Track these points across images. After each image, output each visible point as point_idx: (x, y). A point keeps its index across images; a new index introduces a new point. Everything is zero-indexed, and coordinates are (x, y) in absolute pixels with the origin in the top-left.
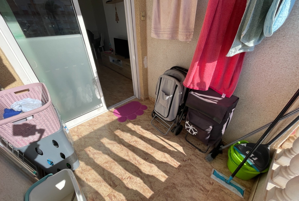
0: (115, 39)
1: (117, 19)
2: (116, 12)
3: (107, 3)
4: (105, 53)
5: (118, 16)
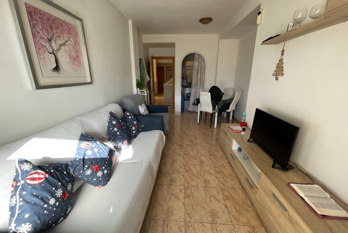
1: (279, 74)
2: (280, 60)
3: (263, 44)
4: (229, 129)
5: (282, 67)
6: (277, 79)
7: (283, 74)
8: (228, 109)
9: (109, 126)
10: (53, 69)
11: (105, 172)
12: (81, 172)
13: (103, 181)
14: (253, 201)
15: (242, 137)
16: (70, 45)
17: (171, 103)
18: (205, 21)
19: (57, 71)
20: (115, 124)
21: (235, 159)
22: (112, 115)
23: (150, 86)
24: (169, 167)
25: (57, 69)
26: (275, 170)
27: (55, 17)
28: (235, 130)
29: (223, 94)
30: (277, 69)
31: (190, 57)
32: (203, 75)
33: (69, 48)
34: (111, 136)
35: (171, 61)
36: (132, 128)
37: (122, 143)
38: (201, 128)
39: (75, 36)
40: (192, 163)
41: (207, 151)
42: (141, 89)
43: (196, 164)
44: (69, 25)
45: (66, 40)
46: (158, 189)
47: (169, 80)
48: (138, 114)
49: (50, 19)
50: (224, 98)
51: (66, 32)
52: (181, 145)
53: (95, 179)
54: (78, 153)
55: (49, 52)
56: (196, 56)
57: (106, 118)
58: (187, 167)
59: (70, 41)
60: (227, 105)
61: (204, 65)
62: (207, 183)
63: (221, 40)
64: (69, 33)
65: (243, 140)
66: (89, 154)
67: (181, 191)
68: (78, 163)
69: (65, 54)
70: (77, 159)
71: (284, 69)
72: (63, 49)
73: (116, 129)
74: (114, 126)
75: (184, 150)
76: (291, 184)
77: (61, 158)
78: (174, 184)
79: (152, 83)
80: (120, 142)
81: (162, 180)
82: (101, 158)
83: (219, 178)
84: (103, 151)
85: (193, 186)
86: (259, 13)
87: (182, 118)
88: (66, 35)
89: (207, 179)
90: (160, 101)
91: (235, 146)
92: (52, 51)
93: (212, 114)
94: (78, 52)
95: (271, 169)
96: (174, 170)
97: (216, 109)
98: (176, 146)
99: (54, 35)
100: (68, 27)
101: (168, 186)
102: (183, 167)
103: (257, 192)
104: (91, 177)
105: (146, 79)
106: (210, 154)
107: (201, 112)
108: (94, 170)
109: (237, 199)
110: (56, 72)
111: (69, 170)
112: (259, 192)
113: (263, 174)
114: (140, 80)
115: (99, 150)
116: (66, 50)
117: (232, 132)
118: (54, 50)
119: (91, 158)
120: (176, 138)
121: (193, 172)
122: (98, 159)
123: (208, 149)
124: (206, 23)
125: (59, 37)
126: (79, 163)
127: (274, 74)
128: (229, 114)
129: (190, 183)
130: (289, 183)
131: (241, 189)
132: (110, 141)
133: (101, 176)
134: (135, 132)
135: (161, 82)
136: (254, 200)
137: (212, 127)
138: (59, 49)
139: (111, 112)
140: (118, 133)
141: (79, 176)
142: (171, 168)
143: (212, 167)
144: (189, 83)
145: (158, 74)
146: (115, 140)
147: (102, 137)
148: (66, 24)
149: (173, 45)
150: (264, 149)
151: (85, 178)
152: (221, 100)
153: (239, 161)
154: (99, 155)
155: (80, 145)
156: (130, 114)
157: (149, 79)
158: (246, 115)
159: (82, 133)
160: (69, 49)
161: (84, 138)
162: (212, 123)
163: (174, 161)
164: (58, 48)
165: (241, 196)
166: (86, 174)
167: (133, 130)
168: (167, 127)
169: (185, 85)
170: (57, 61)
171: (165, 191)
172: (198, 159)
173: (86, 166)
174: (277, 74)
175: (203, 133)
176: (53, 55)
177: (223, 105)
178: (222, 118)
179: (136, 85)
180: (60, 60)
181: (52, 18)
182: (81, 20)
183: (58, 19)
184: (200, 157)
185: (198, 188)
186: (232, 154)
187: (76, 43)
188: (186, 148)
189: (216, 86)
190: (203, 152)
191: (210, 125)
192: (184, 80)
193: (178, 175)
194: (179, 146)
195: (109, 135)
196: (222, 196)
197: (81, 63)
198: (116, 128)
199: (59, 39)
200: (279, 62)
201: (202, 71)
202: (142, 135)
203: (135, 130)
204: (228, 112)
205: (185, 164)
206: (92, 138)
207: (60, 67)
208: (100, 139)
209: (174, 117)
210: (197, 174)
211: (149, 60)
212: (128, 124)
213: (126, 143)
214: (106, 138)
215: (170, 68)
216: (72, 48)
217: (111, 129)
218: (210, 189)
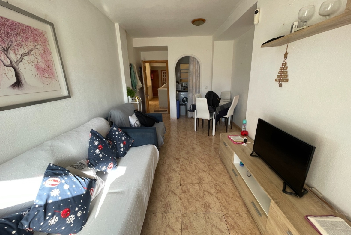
0: (261, 123)
1: (282, 79)
2: (283, 64)
3: (264, 47)
4: (229, 140)
5: (287, 72)
6: (280, 85)
7: (287, 80)
8: (226, 114)
9: (90, 147)
10: (12, 85)
11: (79, 214)
12: (42, 224)
13: (75, 227)
14: (263, 232)
15: (243, 150)
16: (38, 54)
17: (167, 108)
18: (198, 22)
19: (19, 87)
20: (98, 145)
21: (237, 176)
22: (94, 134)
23: (143, 92)
24: (164, 188)
25: (18, 84)
26: (287, 195)
27: (13, 21)
28: (236, 141)
29: (220, 99)
30: (280, 74)
31: (184, 61)
32: (198, 79)
33: (36, 57)
34: (93, 160)
35: (164, 64)
36: (120, 145)
37: (107, 167)
38: (198, 136)
39: (44, 43)
40: (189, 181)
41: (206, 164)
42: (132, 97)
43: (194, 182)
44: (34, 31)
45: (30, 49)
46: (151, 219)
47: (164, 84)
48: (129, 126)
49: (5, 24)
50: (222, 103)
51: (31, 39)
52: (177, 159)
53: (63, 228)
54: (39, 196)
55: (5, 65)
56: (192, 59)
57: (87, 137)
58: (185, 187)
59: (36, 49)
60: (225, 110)
61: (199, 68)
62: (207, 206)
63: (215, 42)
64: (35, 40)
65: (245, 153)
66: (56, 195)
67: (177, 221)
68: (36, 213)
69: (30, 65)
70: (37, 206)
71: (289, 74)
72: (26, 60)
73: (98, 151)
74: (97, 147)
75: (181, 165)
76: (309, 218)
77: (15, 206)
78: (170, 210)
79: (144, 89)
80: (104, 166)
81: (156, 207)
82: (74, 198)
83: (221, 199)
84: (77, 186)
85: (191, 212)
86: (256, 12)
87: (178, 126)
88: (30, 43)
89: (207, 201)
90: (155, 106)
91: (236, 161)
92: (10, 63)
93: (209, 121)
94: (49, 62)
95: (281, 194)
96: (170, 191)
97: (213, 114)
98: (172, 160)
99: (12, 44)
100: (33, 33)
101: (163, 214)
102: (180, 188)
103: (267, 222)
104: (58, 227)
105: (138, 85)
106: (209, 168)
107: (198, 119)
108: (61, 217)
109: (243, 229)
110: (17, 88)
111: (22, 225)
112: (270, 223)
113: (274, 202)
114: (131, 87)
115: (71, 186)
116: (31, 61)
117: (232, 143)
118: (13, 61)
119: (57, 200)
120: (172, 150)
121: (191, 193)
122: (69, 199)
123: (207, 162)
124: (198, 25)
125: (21, 45)
126: (38, 211)
127: (277, 79)
128: (227, 119)
129: (188, 208)
130: (307, 216)
131: (246, 213)
132: (89, 167)
133: (72, 221)
134: (124, 149)
135: (155, 86)
136: (263, 230)
137: (210, 134)
138: (21, 60)
139: (92, 130)
140: (101, 156)
141: (39, 229)
142: (166, 189)
143: (212, 186)
144: (184, 87)
145: (153, 78)
146: (96, 165)
147: (80, 163)
148: (30, 29)
149: (165, 48)
150: (271, 166)
151: (49, 229)
152: (219, 106)
153: (243, 179)
154: (71, 193)
155: (44, 183)
156: (117, 128)
157: (141, 85)
158: (246, 123)
159: (50, 164)
160: (36, 59)
161: (51, 172)
162: (210, 130)
163: (170, 179)
164: (19, 58)
165: (248, 223)
166: (49, 224)
167: (121, 148)
168: (161, 139)
169: (180, 89)
170: (17, 75)
171: (159, 221)
172: (196, 175)
173: (50, 214)
174: (280, 79)
175: (201, 143)
176: (12, 69)
177: (220, 110)
178: (220, 123)
179: (126, 93)
180: (22, 73)
181: (8, 23)
182: (52, 24)
183: (18, 24)
184: (198, 173)
185: (197, 215)
186: (234, 169)
187: (46, 52)
188: (182, 161)
189: (213, 91)
190: (201, 166)
191: (208, 132)
192: (179, 84)
193: (175, 198)
194: (176, 159)
195: (90, 160)
196: (226, 225)
197: (54, 74)
198: (99, 149)
199: (21, 47)
200: (282, 66)
201: (197, 75)
202: (133, 151)
203: (123, 147)
204: (227, 118)
205: (182, 182)
206: (63, 171)
207: (22, 82)
208: (76, 167)
209: (170, 124)
210: (196, 195)
211: (141, 65)
212: (115, 141)
213: (111, 165)
214: (86, 164)
215: (164, 71)
216: (39, 58)
217: (92, 151)
218: (211, 215)
